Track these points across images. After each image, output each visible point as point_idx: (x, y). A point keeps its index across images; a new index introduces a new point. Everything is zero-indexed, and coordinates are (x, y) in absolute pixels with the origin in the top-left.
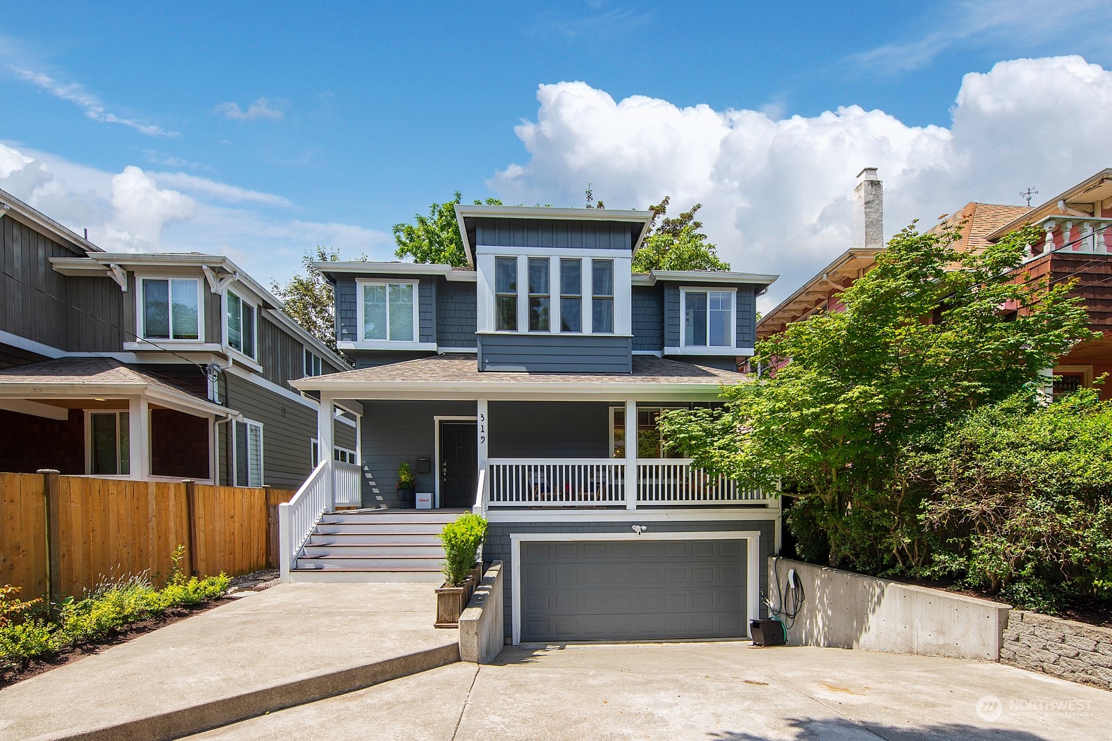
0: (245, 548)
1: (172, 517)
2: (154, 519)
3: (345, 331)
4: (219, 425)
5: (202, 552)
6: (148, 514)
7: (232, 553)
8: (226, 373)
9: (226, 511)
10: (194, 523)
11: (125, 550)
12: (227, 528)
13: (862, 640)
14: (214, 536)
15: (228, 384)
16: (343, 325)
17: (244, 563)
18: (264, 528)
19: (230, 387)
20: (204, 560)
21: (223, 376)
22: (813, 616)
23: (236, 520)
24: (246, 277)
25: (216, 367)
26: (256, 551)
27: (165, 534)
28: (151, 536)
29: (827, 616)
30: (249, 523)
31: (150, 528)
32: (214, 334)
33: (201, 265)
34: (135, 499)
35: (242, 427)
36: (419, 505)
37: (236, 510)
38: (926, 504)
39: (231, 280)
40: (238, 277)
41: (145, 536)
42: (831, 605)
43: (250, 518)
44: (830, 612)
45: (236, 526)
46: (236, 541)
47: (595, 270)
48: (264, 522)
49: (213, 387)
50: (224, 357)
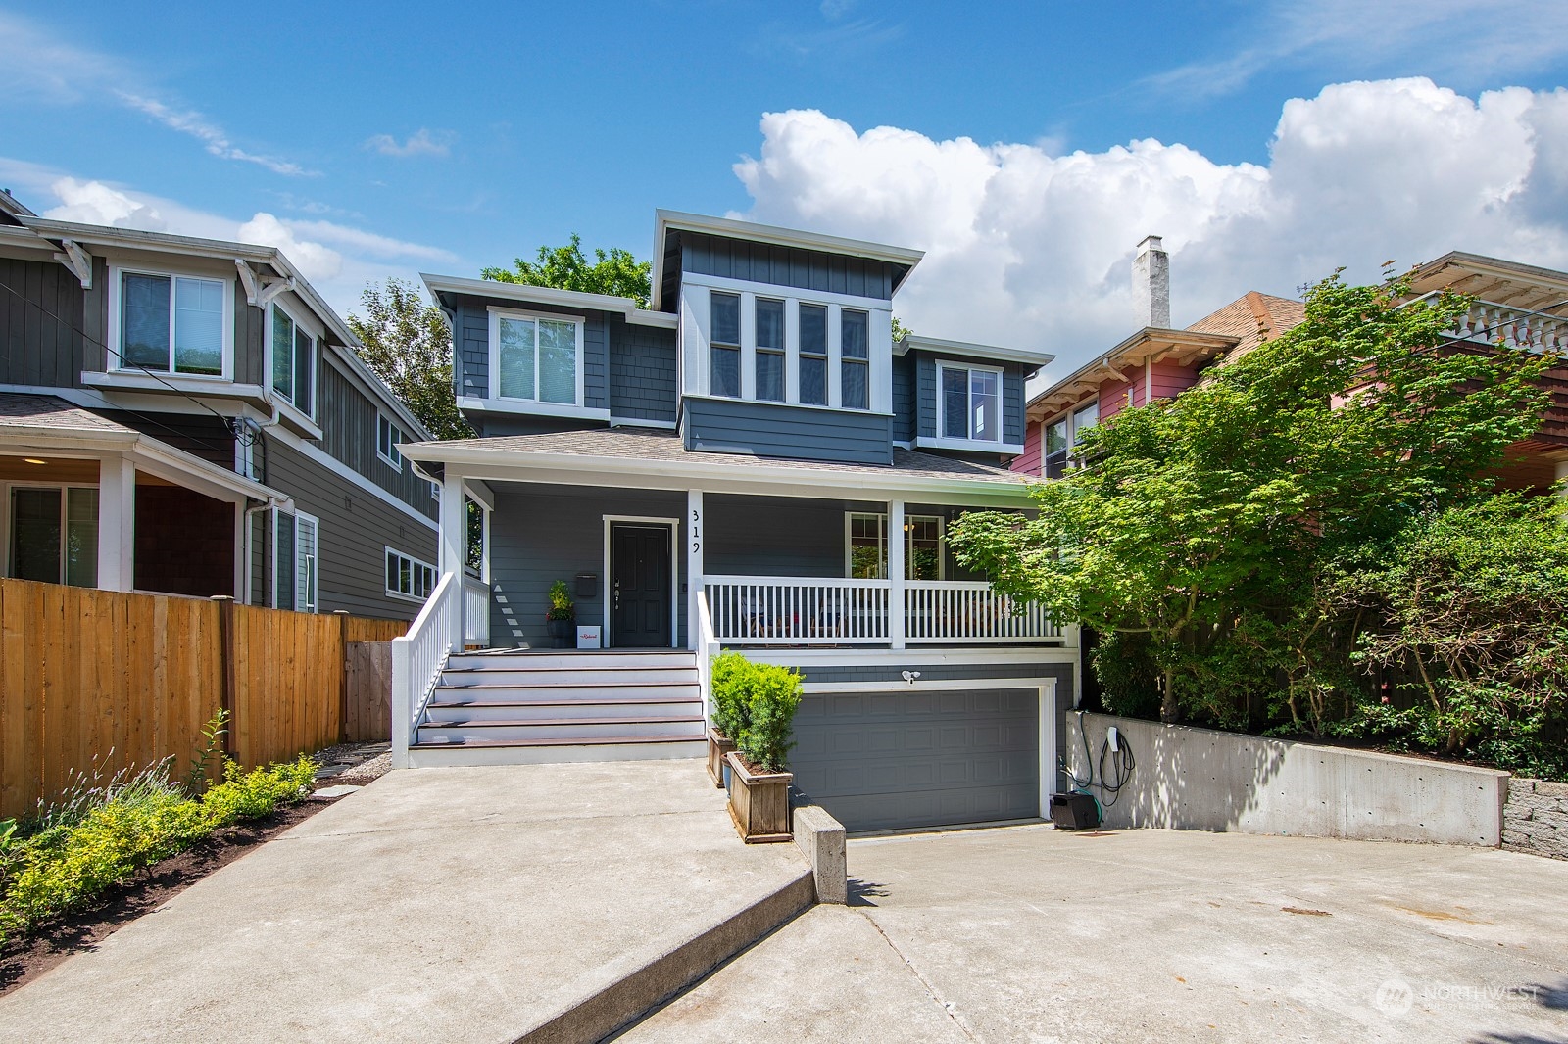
0: (309, 710)
1: (194, 661)
2: (163, 662)
3: (469, 383)
4: (253, 515)
5: (243, 719)
6: (152, 653)
7: (290, 720)
8: (266, 436)
9: (282, 651)
10: (233, 670)
11: (110, 720)
12: (283, 678)
13: (1242, 820)
14: (262, 693)
15: (268, 452)
16: (466, 372)
17: (307, 736)
18: (338, 679)
19: (271, 457)
20: (245, 734)
21: (260, 438)
22: (1150, 787)
23: (297, 665)
24: (307, 287)
25: (250, 423)
26: (325, 715)
27: (183, 688)
28: (157, 693)
29: (1178, 788)
30: (316, 671)
31: (156, 678)
32: (249, 367)
33: (232, 257)
34: (131, 626)
35: (287, 521)
36: (581, 643)
37: (298, 650)
38: (1368, 638)
39: (282, 288)
40: (293, 285)
41: (148, 693)
42: (1183, 774)
43: (318, 662)
44: (1182, 783)
45: (297, 675)
46: (296, 700)
47: (844, 324)
48: (338, 669)
49: (244, 451)
50: (266, 409)
